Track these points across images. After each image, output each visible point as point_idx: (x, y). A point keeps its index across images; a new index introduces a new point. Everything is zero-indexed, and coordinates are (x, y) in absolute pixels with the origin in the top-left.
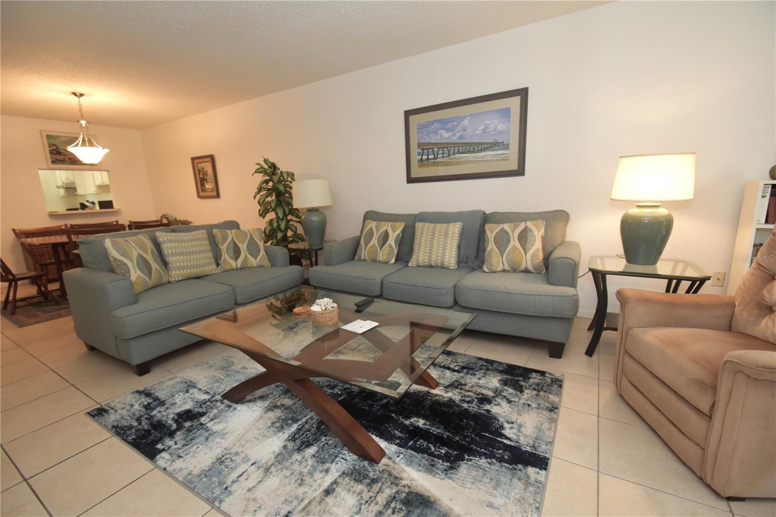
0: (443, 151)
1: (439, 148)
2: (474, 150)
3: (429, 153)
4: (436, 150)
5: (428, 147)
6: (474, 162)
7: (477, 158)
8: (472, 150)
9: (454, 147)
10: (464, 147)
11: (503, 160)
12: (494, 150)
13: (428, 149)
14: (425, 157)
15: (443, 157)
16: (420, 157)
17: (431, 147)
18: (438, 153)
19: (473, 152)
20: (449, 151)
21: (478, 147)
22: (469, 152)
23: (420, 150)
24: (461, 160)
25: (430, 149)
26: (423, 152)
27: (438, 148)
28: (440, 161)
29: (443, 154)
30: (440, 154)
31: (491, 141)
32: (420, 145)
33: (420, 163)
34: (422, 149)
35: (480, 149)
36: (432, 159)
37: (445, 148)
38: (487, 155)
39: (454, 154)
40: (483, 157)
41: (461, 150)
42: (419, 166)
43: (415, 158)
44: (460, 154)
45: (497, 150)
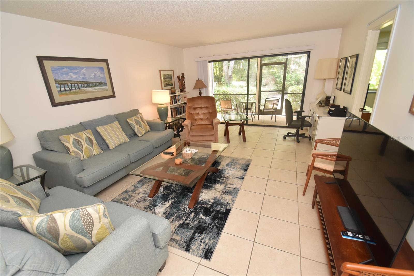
0: (74, 85)
1: (72, 84)
2: (92, 86)
3: (65, 87)
4: (69, 85)
5: (64, 83)
6: (93, 92)
7: (95, 90)
8: (91, 85)
9: (86, 83)
10: (87, 84)
11: (106, 91)
12: (102, 86)
13: (64, 84)
14: (63, 89)
15: (75, 89)
16: (59, 89)
17: (66, 83)
18: (71, 86)
19: (92, 87)
20: (78, 86)
21: (94, 84)
22: (89, 87)
23: (57, 85)
24: (87, 91)
25: (65, 84)
26: (61, 86)
27: (70, 84)
28: (74, 92)
29: (75, 87)
30: (73, 87)
31: (99, 82)
32: (56, 81)
33: (60, 93)
34: (59, 84)
35: (95, 85)
36: (68, 90)
37: (75, 84)
38: (99, 88)
39: (82, 88)
40: (97, 89)
41: (85, 86)
42: (60, 95)
43: (55, 90)
44: (85, 87)
45: (103, 86)
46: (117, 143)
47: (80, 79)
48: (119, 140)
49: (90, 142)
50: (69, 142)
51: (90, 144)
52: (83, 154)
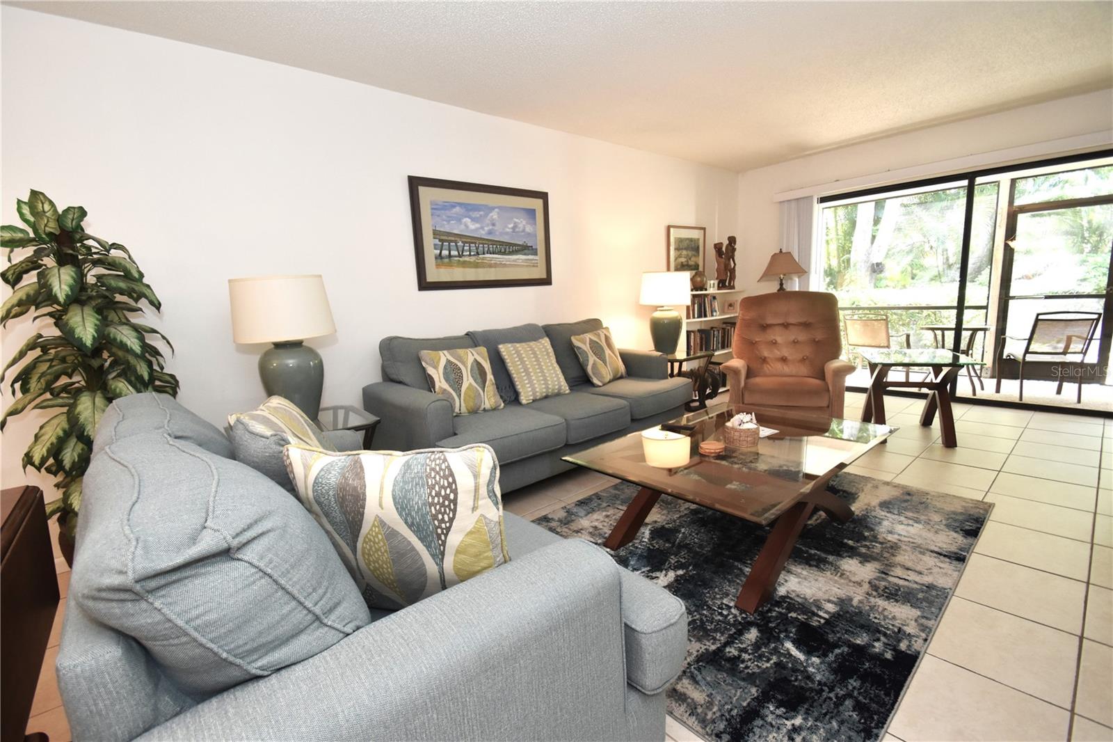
0: (470, 247)
1: (464, 243)
2: (505, 251)
3: (451, 248)
4: (460, 244)
5: (450, 238)
6: (505, 265)
7: (509, 261)
8: (503, 250)
9: (493, 245)
10: (495, 246)
11: (534, 266)
12: (525, 254)
13: (449, 242)
14: (445, 253)
15: (470, 255)
16: (439, 251)
17: (453, 239)
18: (463, 249)
19: (504, 253)
20: (477, 248)
21: (509, 248)
22: (500, 253)
23: (437, 241)
24: (492, 262)
25: (452, 241)
26: (442, 245)
27: (462, 242)
28: (466, 261)
29: (470, 251)
30: (466, 251)
31: (521, 243)
32: (436, 234)
33: (439, 261)
34: (440, 240)
35: (511, 250)
36: (456, 256)
37: (472, 243)
38: (518, 259)
39: (484, 254)
40: (515, 261)
41: (491, 249)
42: (438, 266)
43: (430, 253)
44: (491, 253)
45: (528, 255)
46: (540, 390)
47: (482, 234)
48: (546, 384)
49: (480, 375)
50: (436, 367)
51: (479, 380)
52: (460, 399)
